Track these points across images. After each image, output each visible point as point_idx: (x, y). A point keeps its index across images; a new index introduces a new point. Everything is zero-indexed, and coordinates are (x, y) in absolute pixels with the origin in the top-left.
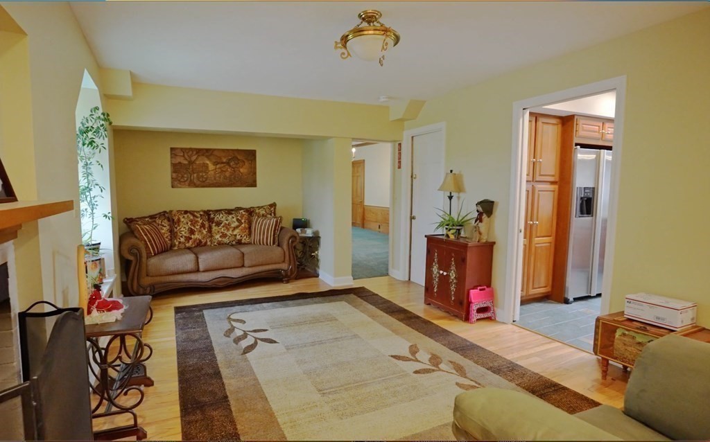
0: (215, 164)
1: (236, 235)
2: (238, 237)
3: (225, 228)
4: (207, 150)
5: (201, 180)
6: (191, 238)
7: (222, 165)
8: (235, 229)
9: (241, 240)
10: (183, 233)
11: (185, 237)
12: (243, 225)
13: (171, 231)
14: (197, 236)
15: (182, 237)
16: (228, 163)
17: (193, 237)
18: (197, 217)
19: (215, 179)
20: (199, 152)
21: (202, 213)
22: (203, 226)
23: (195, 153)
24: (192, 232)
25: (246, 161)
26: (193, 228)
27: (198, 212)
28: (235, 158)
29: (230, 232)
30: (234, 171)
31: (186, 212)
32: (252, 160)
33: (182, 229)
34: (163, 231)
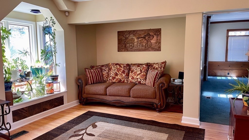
0: (138, 38)
1: (138, 79)
2: (139, 80)
3: (134, 74)
4: (134, 31)
5: (130, 47)
6: (115, 78)
7: (141, 39)
8: (138, 75)
9: (141, 82)
10: (112, 75)
11: (112, 77)
12: (142, 73)
13: (108, 73)
14: (119, 77)
15: (111, 77)
16: (144, 38)
17: (116, 77)
18: (121, 67)
19: (137, 47)
20: (130, 32)
21: (125, 65)
22: (124, 72)
23: (128, 33)
24: (116, 75)
25: (154, 36)
26: (117, 72)
27: (123, 64)
28: (149, 35)
29: (136, 77)
30: (148, 42)
31: (116, 64)
32: (158, 35)
33: (111, 73)
34: (104, 73)
